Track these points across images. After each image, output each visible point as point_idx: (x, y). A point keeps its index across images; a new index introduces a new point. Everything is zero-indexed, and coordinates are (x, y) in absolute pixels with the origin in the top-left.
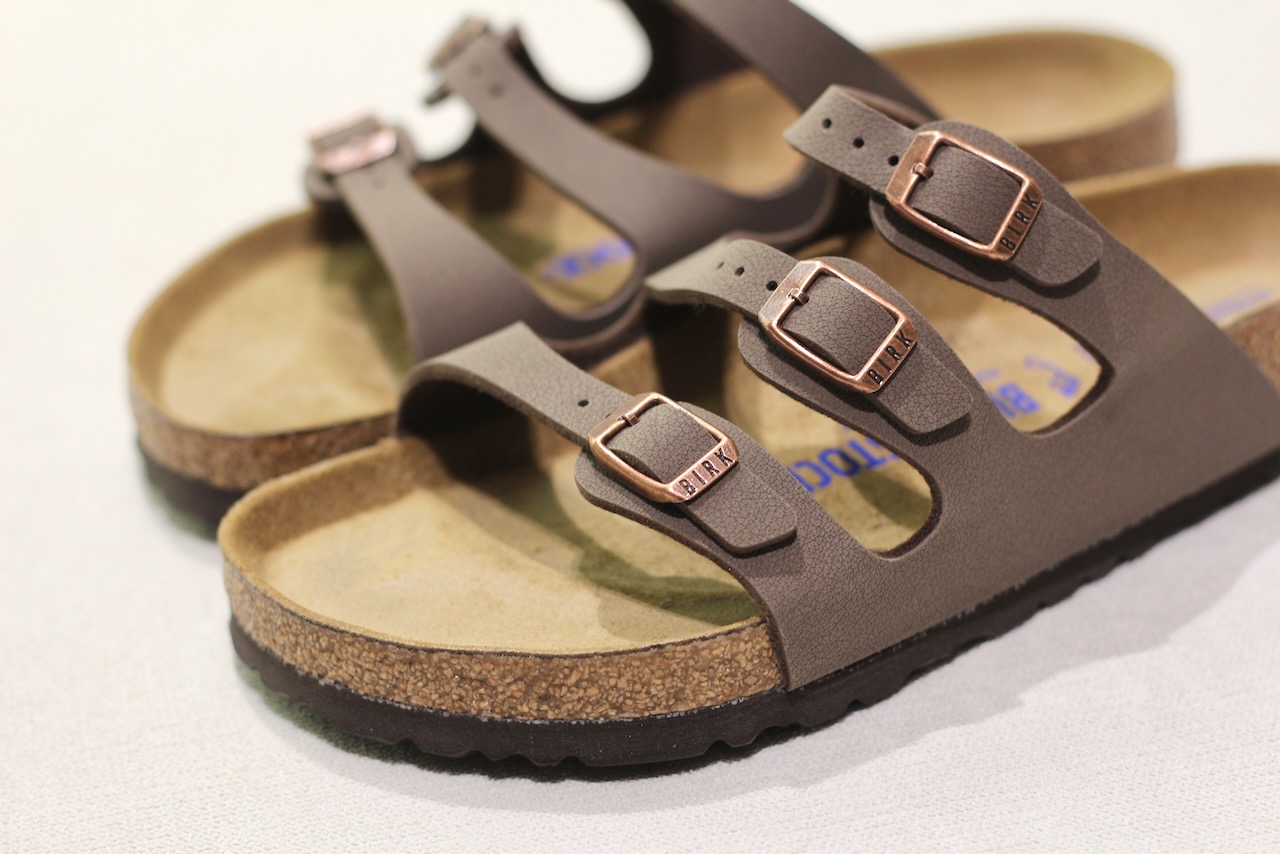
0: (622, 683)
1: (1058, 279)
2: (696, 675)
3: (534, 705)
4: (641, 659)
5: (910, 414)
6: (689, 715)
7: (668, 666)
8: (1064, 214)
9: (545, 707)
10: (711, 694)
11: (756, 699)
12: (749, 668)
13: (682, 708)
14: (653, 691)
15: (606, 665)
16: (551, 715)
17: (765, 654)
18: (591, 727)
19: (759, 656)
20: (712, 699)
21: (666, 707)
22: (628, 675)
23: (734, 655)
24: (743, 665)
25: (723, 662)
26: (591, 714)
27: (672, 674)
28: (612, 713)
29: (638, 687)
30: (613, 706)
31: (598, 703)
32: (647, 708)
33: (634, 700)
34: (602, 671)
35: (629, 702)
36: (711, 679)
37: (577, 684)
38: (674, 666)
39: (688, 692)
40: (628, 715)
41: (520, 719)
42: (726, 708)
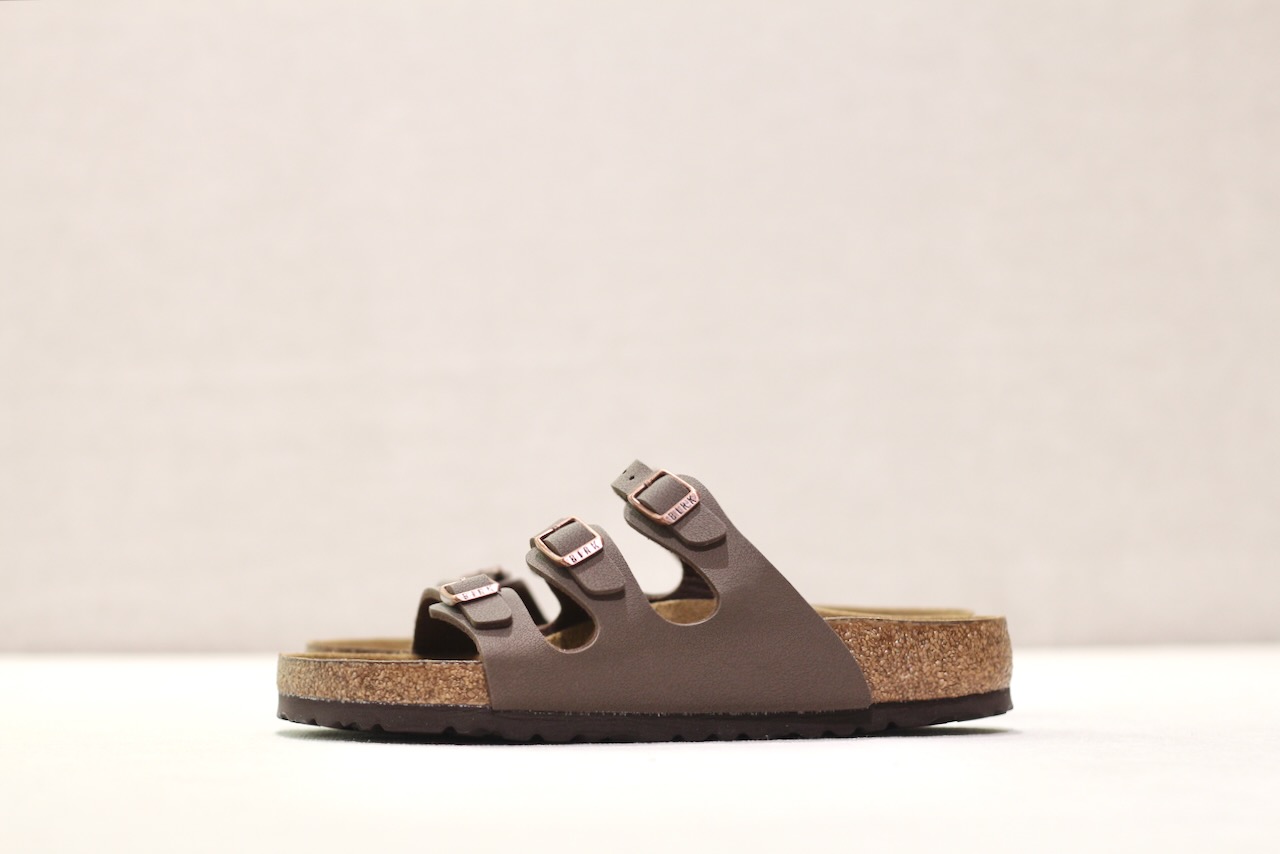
0: (404, 681)
1: (695, 539)
2: (441, 682)
3: (363, 691)
4: (414, 668)
5: (588, 581)
6: (436, 706)
7: (427, 675)
9: (368, 693)
10: (448, 696)
11: (473, 709)
12: (470, 687)
13: (432, 702)
14: (418, 688)
15: (397, 669)
16: (370, 699)
17: (480, 682)
18: (388, 706)
19: (477, 682)
20: (449, 700)
21: (425, 699)
22: (407, 677)
23: (462, 677)
24: (467, 683)
25: (456, 679)
26: (389, 699)
27: (429, 679)
28: (398, 699)
29: (411, 684)
30: (399, 695)
31: (392, 692)
32: (414, 699)
33: (408, 692)
34: (395, 672)
35: (406, 693)
36: (449, 687)
37: (383, 680)
38: (430, 675)
39: (436, 691)
40: (406, 702)
41: (358, 700)
42: (456, 708)
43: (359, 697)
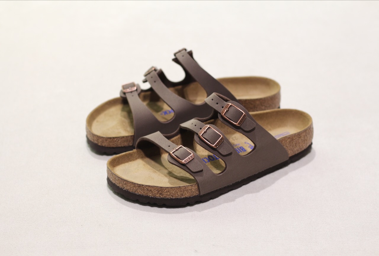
0: (173, 192)
1: (248, 130)
2: (185, 192)
3: (159, 195)
4: (177, 188)
5: (222, 152)
6: (184, 198)
7: (181, 190)
8: (250, 119)
10: (187, 195)
11: (195, 196)
12: (194, 191)
13: (182, 197)
14: (178, 194)
15: (171, 189)
16: (161, 197)
18: (168, 199)
19: (196, 189)
21: (180, 197)
22: (174, 191)
23: (192, 189)
25: (190, 190)
26: (168, 197)
27: (181, 191)
28: (171, 197)
29: (176, 193)
30: (172, 196)
31: (169, 195)
32: (177, 197)
33: (175, 195)
34: (170, 190)
35: (174, 195)
36: (188, 192)
37: (166, 192)
38: (182, 190)
39: (184, 194)
40: (174, 198)
41: (156, 197)
42: (190, 197)
43: (157, 196)
